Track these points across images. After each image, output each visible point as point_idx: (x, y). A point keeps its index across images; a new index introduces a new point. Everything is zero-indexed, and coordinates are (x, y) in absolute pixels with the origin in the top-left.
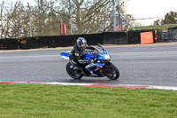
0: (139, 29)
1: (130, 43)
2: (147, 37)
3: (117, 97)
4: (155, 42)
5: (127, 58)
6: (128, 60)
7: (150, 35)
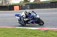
0: (14, 5)
1: (10, 10)
2: (16, 8)
3: (4, 32)
4: (20, 10)
5: (8, 16)
6: (9, 17)
7: (18, 7)
